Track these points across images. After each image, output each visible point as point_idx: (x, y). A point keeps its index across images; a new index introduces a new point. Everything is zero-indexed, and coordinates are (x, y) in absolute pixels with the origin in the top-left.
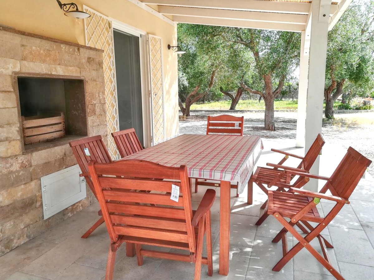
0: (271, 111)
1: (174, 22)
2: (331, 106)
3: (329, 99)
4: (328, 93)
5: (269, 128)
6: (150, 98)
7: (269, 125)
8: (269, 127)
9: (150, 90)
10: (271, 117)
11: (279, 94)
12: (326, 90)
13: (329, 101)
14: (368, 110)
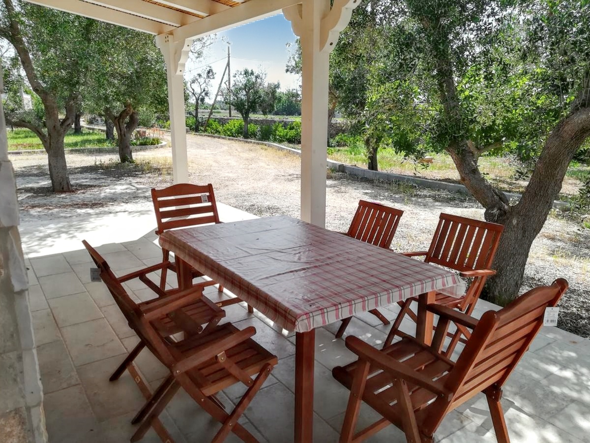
0: (60, 158)
2: (128, 143)
3: (122, 133)
4: (121, 124)
5: (63, 188)
7: (61, 184)
8: (61, 187)
10: (62, 169)
12: (117, 119)
13: (123, 136)
14: (156, 145)
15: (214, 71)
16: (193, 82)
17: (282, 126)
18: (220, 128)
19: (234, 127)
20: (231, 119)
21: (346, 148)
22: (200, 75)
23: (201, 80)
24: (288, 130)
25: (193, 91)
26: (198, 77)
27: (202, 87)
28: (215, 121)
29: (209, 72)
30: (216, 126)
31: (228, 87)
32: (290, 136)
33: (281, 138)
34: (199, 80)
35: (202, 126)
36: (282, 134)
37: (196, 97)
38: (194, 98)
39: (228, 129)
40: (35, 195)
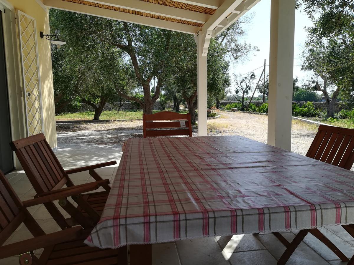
1: (46, 6)
2: (194, 113)
3: (191, 107)
6: (22, 98)
9: (21, 86)
11: (135, 106)
12: (188, 99)
13: (191, 109)
14: (214, 117)
15: (255, 75)
16: (242, 82)
17: (298, 106)
18: (257, 109)
19: (266, 108)
20: (264, 103)
21: (347, 119)
22: (246, 78)
23: (247, 81)
24: (302, 108)
25: (241, 87)
26: (245, 79)
27: (247, 84)
28: (254, 104)
29: (252, 76)
30: (254, 107)
31: (263, 83)
32: (304, 112)
33: (297, 113)
34: (245, 81)
35: (246, 108)
36: (298, 111)
37: (243, 91)
38: (242, 91)
39: (262, 109)
40: (134, 137)
